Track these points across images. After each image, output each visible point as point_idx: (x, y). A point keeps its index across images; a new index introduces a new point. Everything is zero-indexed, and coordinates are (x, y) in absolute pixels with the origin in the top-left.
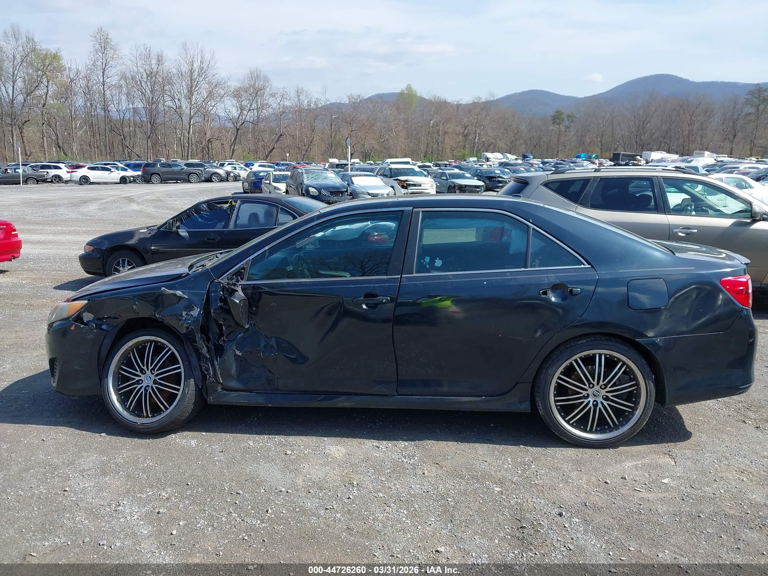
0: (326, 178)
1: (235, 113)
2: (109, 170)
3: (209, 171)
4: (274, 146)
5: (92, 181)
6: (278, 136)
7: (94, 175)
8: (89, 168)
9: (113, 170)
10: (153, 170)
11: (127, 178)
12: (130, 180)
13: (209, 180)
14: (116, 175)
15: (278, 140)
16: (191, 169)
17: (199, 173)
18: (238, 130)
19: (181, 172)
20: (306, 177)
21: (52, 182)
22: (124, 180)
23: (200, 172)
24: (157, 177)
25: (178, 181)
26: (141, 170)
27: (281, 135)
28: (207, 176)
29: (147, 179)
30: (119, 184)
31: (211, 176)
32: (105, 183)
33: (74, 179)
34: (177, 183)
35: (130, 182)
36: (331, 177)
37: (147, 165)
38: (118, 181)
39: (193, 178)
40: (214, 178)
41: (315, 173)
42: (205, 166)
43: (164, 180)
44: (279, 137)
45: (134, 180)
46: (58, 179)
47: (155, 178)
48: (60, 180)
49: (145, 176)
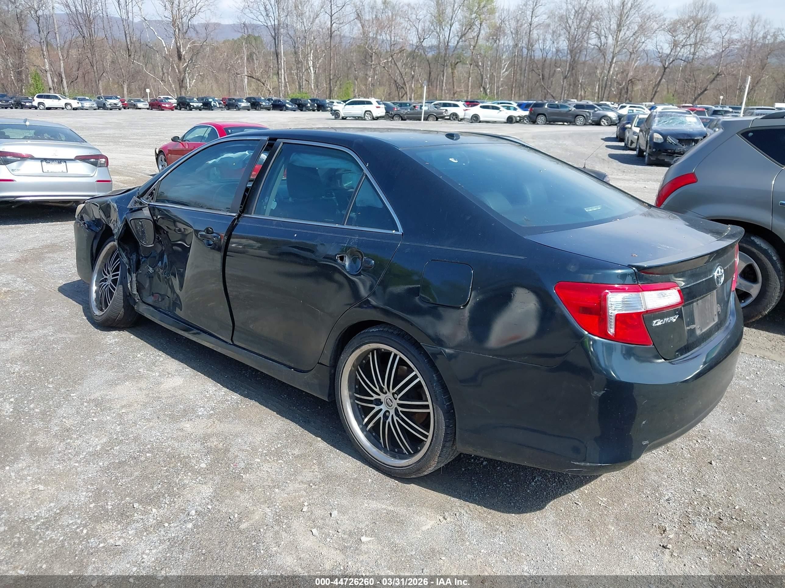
0: (682, 123)
1: (667, 50)
2: (497, 108)
3: (599, 114)
4: (707, 87)
5: (482, 119)
6: (715, 75)
7: (484, 114)
8: (481, 107)
9: (502, 109)
10: (539, 110)
11: (514, 119)
12: (516, 119)
13: (598, 123)
14: (504, 114)
15: (714, 80)
16: (579, 111)
17: (587, 116)
18: (665, 68)
19: (568, 113)
20: (657, 121)
21: (449, 119)
22: (510, 120)
23: (588, 114)
24: (543, 118)
25: (565, 123)
26: (529, 109)
27: (718, 74)
28: (596, 119)
29: (533, 120)
30: (505, 123)
31: (601, 119)
32: (495, 122)
33: (467, 117)
34: (563, 125)
35: (517, 122)
36: (690, 122)
37: (536, 105)
38: (505, 120)
39: (580, 120)
40: (604, 121)
41: (671, 116)
42: (596, 108)
43: (550, 121)
44: (716, 77)
45: (521, 120)
46: (455, 117)
47: (541, 119)
48: (457, 118)
49: (531, 116)
